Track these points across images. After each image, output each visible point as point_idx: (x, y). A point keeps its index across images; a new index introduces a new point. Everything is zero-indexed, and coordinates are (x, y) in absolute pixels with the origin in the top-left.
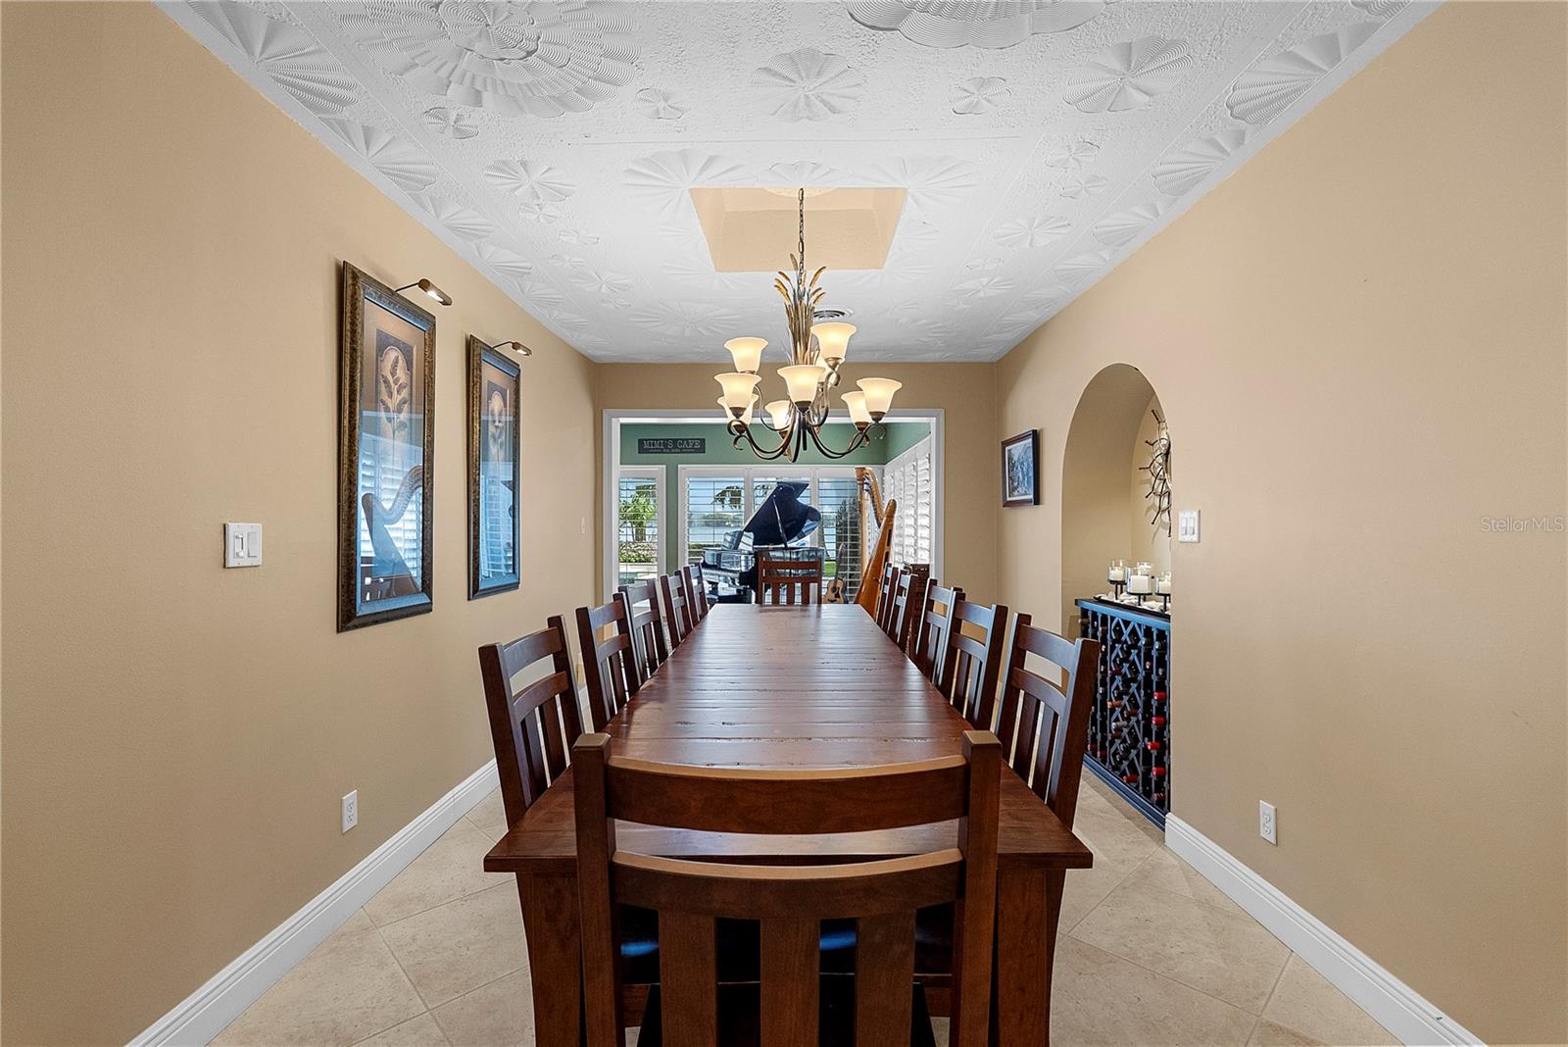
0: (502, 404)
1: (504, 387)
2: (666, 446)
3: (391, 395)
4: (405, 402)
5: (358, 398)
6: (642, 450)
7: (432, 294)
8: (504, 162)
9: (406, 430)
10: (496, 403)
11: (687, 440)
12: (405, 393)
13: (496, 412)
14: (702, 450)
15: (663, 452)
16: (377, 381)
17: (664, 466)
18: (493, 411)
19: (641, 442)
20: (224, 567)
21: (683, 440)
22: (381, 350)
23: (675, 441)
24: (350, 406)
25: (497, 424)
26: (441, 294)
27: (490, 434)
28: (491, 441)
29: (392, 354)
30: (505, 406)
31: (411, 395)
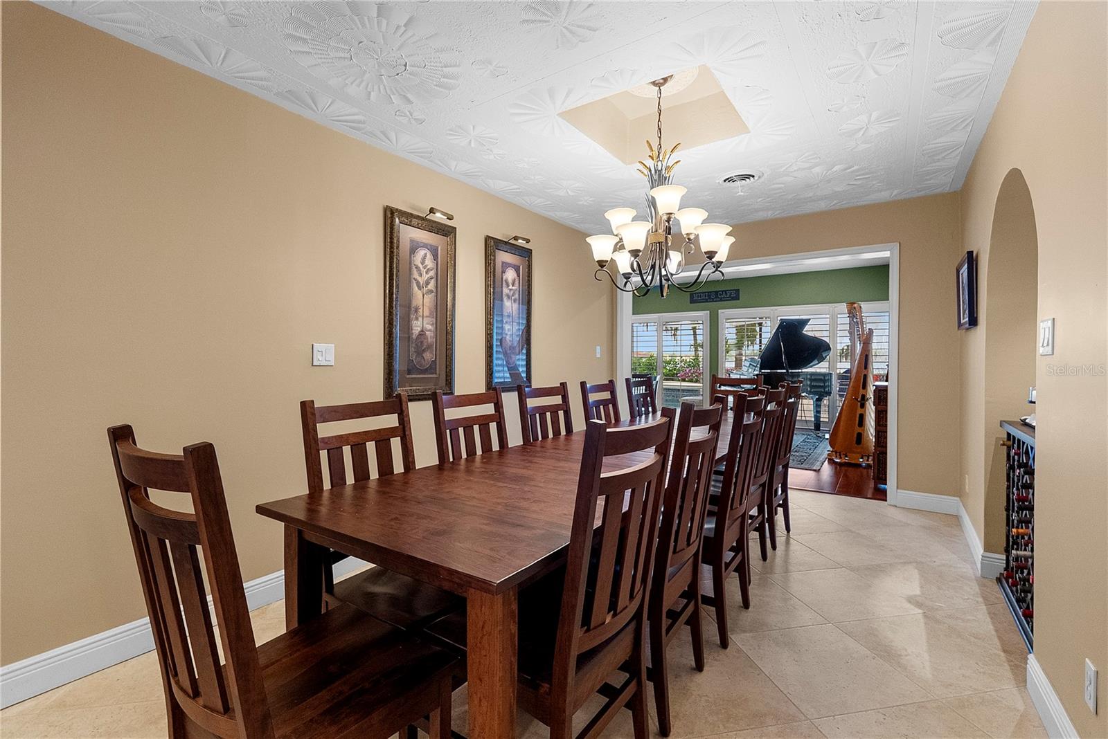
0: (516, 275)
1: (517, 264)
2: (709, 296)
3: (421, 275)
4: (432, 279)
5: (395, 278)
6: (692, 301)
7: (438, 215)
8: (450, 130)
9: (433, 294)
10: (510, 275)
11: (725, 291)
12: (432, 273)
13: (510, 281)
14: (737, 298)
15: (708, 302)
16: (410, 269)
17: (709, 312)
18: (506, 281)
19: (692, 295)
20: (312, 365)
21: (723, 291)
22: (413, 251)
23: (716, 292)
24: (390, 283)
25: (511, 287)
26: (444, 214)
27: (504, 293)
28: (505, 299)
29: (421, 252)
30: (519, 276)
31: (437, 274)
